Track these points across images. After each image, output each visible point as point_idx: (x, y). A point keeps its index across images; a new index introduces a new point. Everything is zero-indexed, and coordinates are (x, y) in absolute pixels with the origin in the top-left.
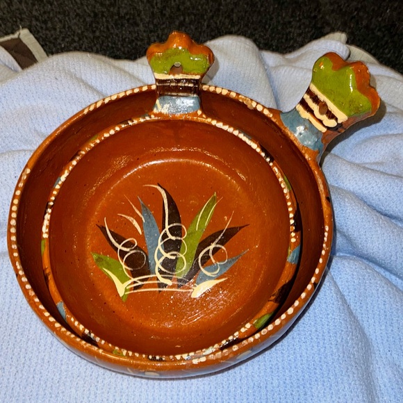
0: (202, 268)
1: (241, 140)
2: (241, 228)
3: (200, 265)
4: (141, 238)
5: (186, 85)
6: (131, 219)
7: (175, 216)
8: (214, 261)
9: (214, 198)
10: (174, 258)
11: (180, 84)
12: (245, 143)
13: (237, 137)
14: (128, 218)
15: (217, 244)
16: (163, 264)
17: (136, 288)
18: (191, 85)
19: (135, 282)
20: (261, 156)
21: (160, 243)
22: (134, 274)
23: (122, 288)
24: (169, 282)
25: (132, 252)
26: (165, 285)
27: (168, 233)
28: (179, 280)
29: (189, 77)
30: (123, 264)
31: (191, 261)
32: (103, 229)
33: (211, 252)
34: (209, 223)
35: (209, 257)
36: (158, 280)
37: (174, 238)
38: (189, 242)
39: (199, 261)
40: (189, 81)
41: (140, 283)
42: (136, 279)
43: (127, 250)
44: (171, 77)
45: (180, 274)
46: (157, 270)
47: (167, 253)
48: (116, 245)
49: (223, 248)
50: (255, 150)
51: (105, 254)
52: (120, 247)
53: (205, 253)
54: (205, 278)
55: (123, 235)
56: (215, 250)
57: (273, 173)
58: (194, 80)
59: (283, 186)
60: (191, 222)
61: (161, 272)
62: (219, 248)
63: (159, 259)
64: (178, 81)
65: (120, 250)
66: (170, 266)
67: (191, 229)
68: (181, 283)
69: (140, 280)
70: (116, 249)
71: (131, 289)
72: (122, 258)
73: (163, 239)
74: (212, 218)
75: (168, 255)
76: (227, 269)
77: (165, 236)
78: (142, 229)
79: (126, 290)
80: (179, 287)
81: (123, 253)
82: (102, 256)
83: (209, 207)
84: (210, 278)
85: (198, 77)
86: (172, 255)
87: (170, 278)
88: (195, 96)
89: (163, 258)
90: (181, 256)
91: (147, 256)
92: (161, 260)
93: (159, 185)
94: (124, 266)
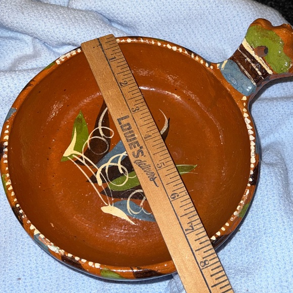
0: (129, 199)
1: (250, 146)
3: (131, 196)
4: (118, 137)
5: (257, 69)
8: (142, 204)
9: (193, 167)
10: (121, 172)
11: (253, 64)
12: (250, 151)
13: (249, 141)
16: (111, 168)
17: (77, 161)
18: (260, 73)
19: (81, 158)
20: (249, 172)
21: (124, 154)
22: (87, 153)
23: (70, 151)
24: (100, 182)
25: (103, 139)
26: (95, 181)
28: (107, 189)
29: (265, 66)
30: (89, 139)
31: (129, 187)
36: (96, 173)
39: (133, 193)
40: (262, 69)
41: (84, 162)
42: (84, 157)
43: (102, 134)
44: (252, 53)
45: (111, 185)
46: (102, 167)
47: (121, 164)
48: (100, 124)
50: (250, 163)
51: (87, 121)
52: (100, 127)
54: (123, 207)
57: (243, 192)
58: (266, 71)
59: (238, 208)
61: (104, 170)
63: (112, 162)
64: (255, 61)
65: (98, 129)
66: (113, 173)
68: (106, 192)
69: (86, 160)
70: (97, 126)
71: (74, 159)
72: (93, 135)
75: (120, 166)
76: (144, 220)
79: (70, 156)
80: (102, 193)
81: (97, 133)
82: (84, 121)
83: (182, 169)
84: (126, 211)
85: (270, 72)
86: (122, 169)
87: (103, 181)
88: (255, 84)
89: (115, 164)
90: (127, 176)
91: (108, 151)
92: (113, 164)
93: (169, 120)
94: (88, 141)
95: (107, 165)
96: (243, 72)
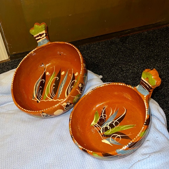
0: (111, 137)
2: (130, 139)
4: (108, 117)
6: (112, 111)
7: (120, 120)
8: (115, 139)
9: (134, 125)
17: (95, 126)
19: (96, 125)
21: (110, 123)
22: (98, 123)
23: (93, 123)
24: (102, 132)
26: (100, 132)
27: (114, 122)
28: (104, 134)
30: (99, 118)
31: (111, 134)
33: (117, 136)
34: (125, 130)
35: (115, 137)
36: (101, 129)
37: (114, 125)
38: (116, 129)
41: (97, 126)
42: (97, 124)
43: (103, 117)
46: (103, 127)
48: (103, 113)
49: (121, 139)
50: (145, 118)
51: (99, 113)
52: (103, 115)
53: (116, 135)
54: (109, 140)
55: (106, 113)
56: (119, 137)
60: (122, 125)
62: (120, 138)
63: (106, 125)
66: (106, 129)
67: (120, 127)
70: (102, 114)
73: (112, 122)
74: (127, 130)
75: (108, 127)
76: (116, 144)
77: (113, 122)
78: (111, 116)
80: (102, 136)
81: (102, 116)
82: (98, 113)
83: (130, 126)
84: (110, 142)
86: (109, 128)
87: (103, 132)
90: (111, 130)
91: (105, 122)
93: (126, 110)
94: (99, 119)
95: (104, 127)
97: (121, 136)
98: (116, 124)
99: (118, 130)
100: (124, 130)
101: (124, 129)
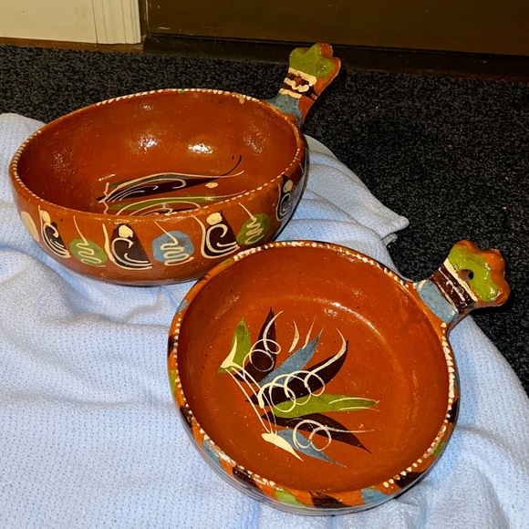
0: (296, 429)
1: (449, 379)
2: (362, 447)
3: (298, 426)
4: (286, 355)
5: (460, 294)
6: (297, 334)
7: (328, 374)
8: (310, 437)
9: (374, 403)
10: (288, 396)
11: (454, 288)
14: (297, 331)
15: (330, 431)
16: (275, 389)
17: (237, 376)
18: (463, 299)
19: (241, 372)
21: (292, 375)
22: (248, 367)
23: (228, 363)
24: (261, 403)
25: (267, 353)
26: (256, 401)
27: (307, 377)
28: (270, 413)
29: (469, 291)
30: (251, 351)
31: (296, 416)
32: (271, 315)
33: (318, 429)
34: (345, 412)
35: (311, 431)
36: (257, 393)
37: (306, 385)
38: (312, 402)
39: (301, 423)
40: (465, 294)
41: (244, 377)
42: (244, 371)
43: (267, 348)
44: (456, 276)
45: (275, 410)
46: (265, 386)
47: (288, 386)
48: (265, 335)
49: (330, 439)
51: (250, 330)
52: (265, 340)
53: (312, 424)
54: (288, 438)
55: (277, 336)
56: (322, 433)
58: (470, 297)
60: (333, 394)
61: (267, 390)
62: (327, 436)
63: (278, 382)
64: (457, 285)
65: (262, 342)
66: (278, 395)
67: (326, 397)
68: (269, 417)
69: (246, 376)
70: (261, 337)
71: (233, 372)
72: (256, 348)
73: (299, 375)
74: (352, 413)
75: (286, 389)
76: (313, 456)
77: (303, 376)
78: (295, 350)
79: (228, 368)
80: (264, 417)
81: (260, 346)
82: (246, 329)
83: (361, 403)
84: (291, 443)
85: (474, 298)
86: (289, 392)
87: (266, 404)
88: (456, 310)
89: (281, 386)
90: (295, 402)
91: (272, 370)
92: (278, 385)
93: (347, 343)
94: (250, 354)
95: (272, 385)
96: (443, 295)
97: (332, 429)
98: (315, 384)
99: (318, 409)
100: (341, 412)
101: (342, 409)
